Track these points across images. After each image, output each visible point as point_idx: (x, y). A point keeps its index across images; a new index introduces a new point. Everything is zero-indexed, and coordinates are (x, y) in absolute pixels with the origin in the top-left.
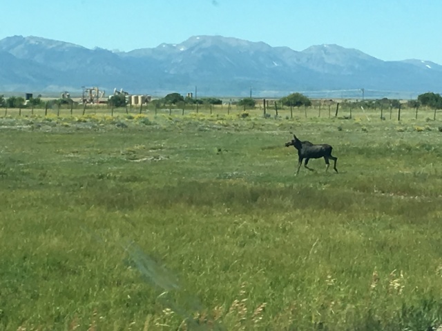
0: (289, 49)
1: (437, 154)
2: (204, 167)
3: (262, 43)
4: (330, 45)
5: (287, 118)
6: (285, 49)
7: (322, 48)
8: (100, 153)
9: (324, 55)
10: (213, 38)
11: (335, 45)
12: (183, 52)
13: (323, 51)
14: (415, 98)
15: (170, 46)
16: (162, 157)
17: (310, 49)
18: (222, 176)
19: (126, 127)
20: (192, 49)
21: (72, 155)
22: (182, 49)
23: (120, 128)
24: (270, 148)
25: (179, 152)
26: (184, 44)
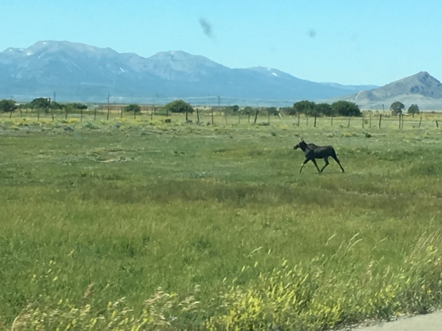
0: (136, 55)
1: (377, 158)
2: (172, 168)
3: (109, 49)
4: (178, 52)
5: (209, 124)
6: (132, 55)
7: (168, 54)
8: (67, 154)
9: (171, 62)
10: (60, 43)
11: (183, 52)
12: (30, 56)
13: (170, 58)
14: (292, 106)
15: (18, 51)
16: (128, 159)
17: (157, 55)
18: (194, 176)
19: (73, 130)
20: (38, 53)
21: (42, 156)
22: (29, 54)
23: (68, 132)
24: (220, 151)
25: (140, 154)
26: (30, 48)
